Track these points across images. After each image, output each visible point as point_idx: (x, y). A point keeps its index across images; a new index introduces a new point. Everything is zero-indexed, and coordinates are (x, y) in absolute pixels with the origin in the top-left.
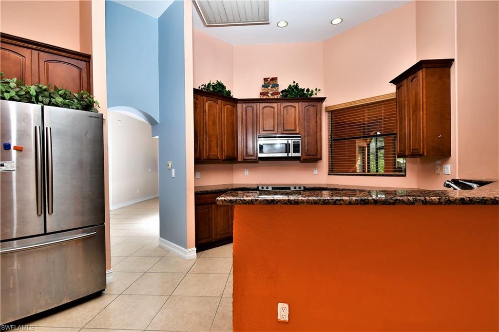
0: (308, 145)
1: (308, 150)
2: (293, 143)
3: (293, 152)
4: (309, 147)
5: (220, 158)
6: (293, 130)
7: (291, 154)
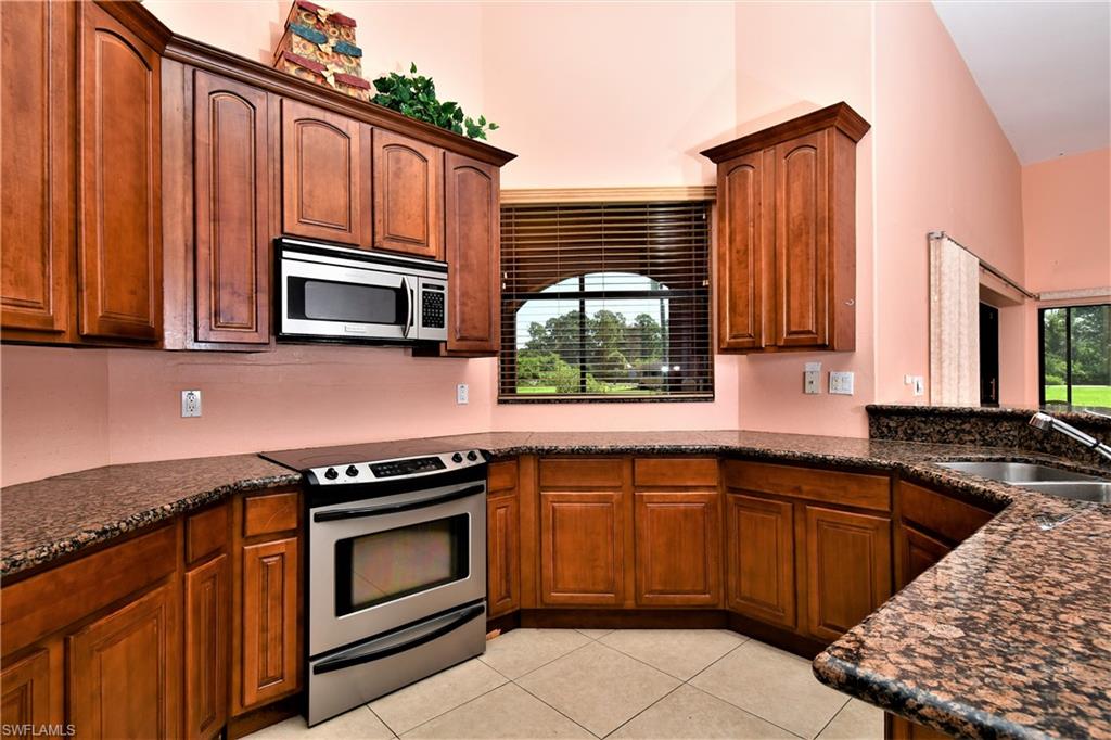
0: (463, 304)
1: (463, 321)
2: (422, 289)
3: (425, 325)
4: (467, 309)
5: (60, 325)
6: (417, 242)
7: (418, 331)
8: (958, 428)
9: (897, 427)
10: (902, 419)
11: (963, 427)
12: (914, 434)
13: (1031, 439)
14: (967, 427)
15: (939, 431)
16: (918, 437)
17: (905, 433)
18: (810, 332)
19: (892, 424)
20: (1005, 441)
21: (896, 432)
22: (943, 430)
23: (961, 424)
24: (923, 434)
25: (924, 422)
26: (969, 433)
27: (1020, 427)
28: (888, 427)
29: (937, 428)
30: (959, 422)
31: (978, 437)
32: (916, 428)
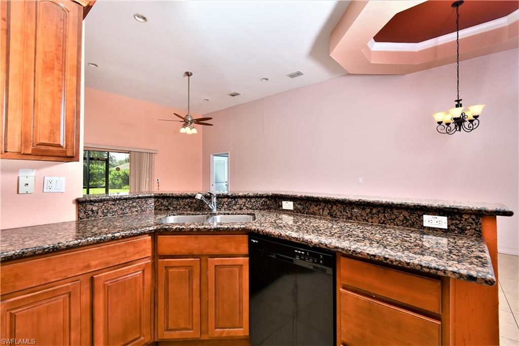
8: (130, 205)
9: (98, 210)
10: (101, 204)
11: (133, 204)
12: (108, 212)
13: (162, 206)
14: (135, 204)
15: (121, 208)
16: (110, 213)
17: (103, 212)
18: (59, 146)
19: (95, 209)
20: (150, 208)
21: (97, 213)
22: (123, 208)
23: (132, 203)
24: (113, 211)
25: (114, 205)
26: (135, 207)
27: (156, 201)
28: (92, 211)
29: (120, 207)
30: (131, 202)
31: (139, 208)
32: (109, 209)
